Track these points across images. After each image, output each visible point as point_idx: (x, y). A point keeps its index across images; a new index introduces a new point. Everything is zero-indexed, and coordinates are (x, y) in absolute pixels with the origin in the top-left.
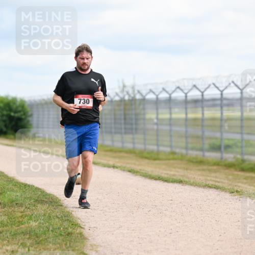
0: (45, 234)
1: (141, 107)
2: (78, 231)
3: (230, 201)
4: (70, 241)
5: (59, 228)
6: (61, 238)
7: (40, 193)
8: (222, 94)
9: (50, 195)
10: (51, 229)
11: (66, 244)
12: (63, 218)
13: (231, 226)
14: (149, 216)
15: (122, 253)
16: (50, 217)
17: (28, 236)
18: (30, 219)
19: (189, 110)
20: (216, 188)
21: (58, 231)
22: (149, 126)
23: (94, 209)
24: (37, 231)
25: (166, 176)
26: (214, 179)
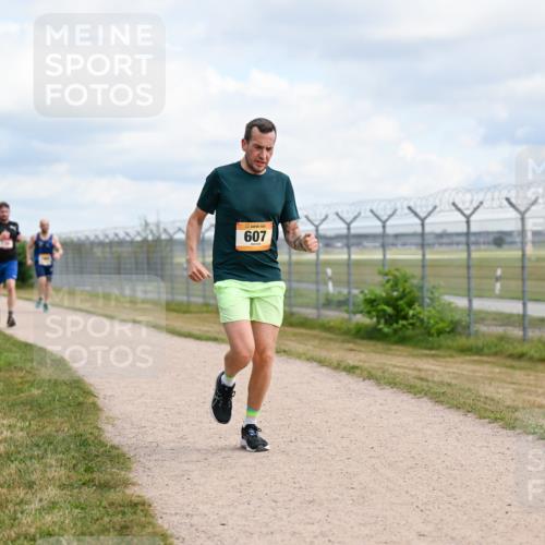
0: (50, 404)
1: (168, 249)
4: (81, 413)
5: (67, 397)
6: (69, 409)
10: (57, 397)
11: (76, 417)
12: (73, 385)
17: (29, 407)
18: (32, 386)
22: (178, 272)
24: (40, 401)
25: (198, 333)
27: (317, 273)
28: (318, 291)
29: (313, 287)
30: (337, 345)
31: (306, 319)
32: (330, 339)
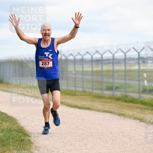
0: (7, 140)
1: (65, 64)
2: (27, 139)
3: (119, 120)
4: (23, 145)
5: (16, 137)
6: (17, 143)
7: (4, 116)
8: (113, 56)
9: (10, 117)
10: (11, 137)
11: (20, 147)
12: (19, 131)
13: (119, 135)
14: (70, 129)
15: (54, 151)
16: (11, 130)
19: (94, 66)
20: (110, 112)
21: (15, 139)
23: (37, 125)
24: (3, 138)
25: (80, 105)
26: (109, 107)
27: (139, 76)
28: (139, 85)
29: (137, 83)
30: (149, 111)
31: (134, 99)
32: (146, 109)
